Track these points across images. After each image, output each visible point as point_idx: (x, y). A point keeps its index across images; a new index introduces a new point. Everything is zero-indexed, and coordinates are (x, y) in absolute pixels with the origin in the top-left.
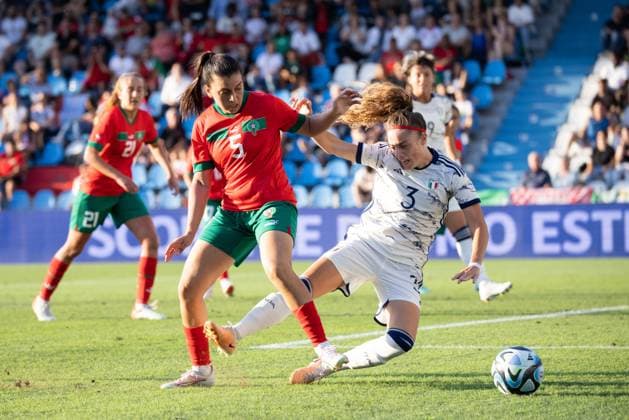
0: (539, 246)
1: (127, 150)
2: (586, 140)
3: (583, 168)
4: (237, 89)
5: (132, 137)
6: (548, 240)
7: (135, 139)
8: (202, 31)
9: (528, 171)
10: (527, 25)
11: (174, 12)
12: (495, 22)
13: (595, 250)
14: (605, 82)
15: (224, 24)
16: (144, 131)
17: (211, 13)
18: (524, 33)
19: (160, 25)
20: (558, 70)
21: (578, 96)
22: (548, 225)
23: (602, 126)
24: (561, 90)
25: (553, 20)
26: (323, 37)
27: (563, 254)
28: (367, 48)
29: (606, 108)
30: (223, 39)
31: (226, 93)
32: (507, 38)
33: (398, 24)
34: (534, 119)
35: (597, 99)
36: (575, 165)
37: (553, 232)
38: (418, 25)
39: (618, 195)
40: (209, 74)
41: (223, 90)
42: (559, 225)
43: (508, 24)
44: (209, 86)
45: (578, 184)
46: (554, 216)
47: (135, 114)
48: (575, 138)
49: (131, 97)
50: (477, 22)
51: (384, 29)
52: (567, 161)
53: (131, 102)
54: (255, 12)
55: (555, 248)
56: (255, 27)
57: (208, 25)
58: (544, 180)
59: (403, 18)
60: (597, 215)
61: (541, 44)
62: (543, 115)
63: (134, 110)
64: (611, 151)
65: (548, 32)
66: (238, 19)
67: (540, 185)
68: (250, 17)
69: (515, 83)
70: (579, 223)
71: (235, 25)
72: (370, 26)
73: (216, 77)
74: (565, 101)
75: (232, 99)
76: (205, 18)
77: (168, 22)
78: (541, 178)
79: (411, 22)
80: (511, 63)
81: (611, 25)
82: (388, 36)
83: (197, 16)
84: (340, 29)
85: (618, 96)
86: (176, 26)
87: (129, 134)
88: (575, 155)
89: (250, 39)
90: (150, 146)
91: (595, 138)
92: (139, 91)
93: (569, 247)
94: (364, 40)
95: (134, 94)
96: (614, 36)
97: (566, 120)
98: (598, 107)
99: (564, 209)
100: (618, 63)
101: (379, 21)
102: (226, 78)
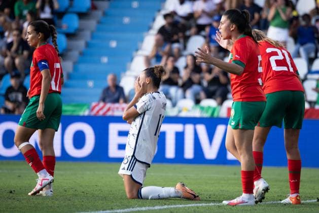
0: (113, 151)
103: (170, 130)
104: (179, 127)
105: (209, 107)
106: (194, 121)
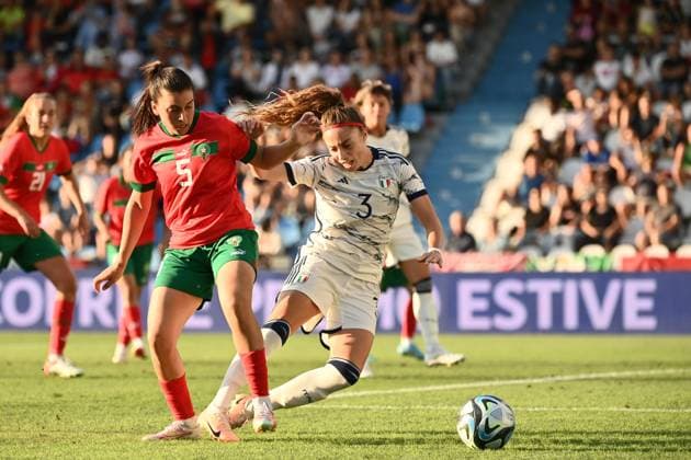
0: (465, 320)
1: (35, 182)
2: (517, 199)
3: (514, 231)
4: (188, 107)
5: (40, 168)
6: (477, 314)
7: (45, 169)
8: (67, 64)
9: (450, 234)
10: (450, 65)
11: (35, 41)
12: (412, 59)
13: (531, 326)
14: (539, 132)
15: (93, 56)
16: (57, 161)
17: (79, 42)
18: (446, 73)
19: (18, 57)
20: (485, 118)
21: (507, 148)
22: (477, 295)
23: (536, 182)
24: (488, 141)
25: (479, 59)
26: (210, 74)
27: (494, 331)
28: (262, 86)
29: (540, 163)
30: (93, 73)
31: (175, 111)
32: (425, 79)
33: (298, 59)
34: (456, 173)
35: (530, 152)
36: (505, 227)
37: (482, 305)
38: (322, 61)
39: (556, 262)
40: (157, 89)
41: (172, 107)
42: (489, 296)
43: (428, 62)
44: (156, 102)
45: (509, 249)
46: (483, 286)
47: (45, 141)
48: (505, 196)
49: (41, 122)
50: (391, 59)
51: (282, 66)
52: (496, 222)
53: (40, 127)
54: (131, 42)
55: (483, 323)
56: (129, 59)
57: (76, 56)
58: (468, 244)
59: (305, 54)
60: (533, 286)
61: (464, 86)
62: (467, 169)
63: (44, 136)
64: (545, 212)
65: (472, 72)
66: (110, 51)
67: (464, 250)
68: (123, 48)
69: (435, 132)
70: (513, 295)
71: (107, 58)
72: (266, 61)
73: (165, 93)
74: (493, 153)
75: (181, 118)
76: (71, 49)
77: (28, 53)
78: (465, 242)
79: (314, 58)
80: (430, 108)
81: (545, 66)
82: (287, 74)
83: (61, 46)
84: (230, 65)
85: (555, 148)
86: (37, 57)
87: (38, 165)
88: (505, 216)
89: (124, 73)
90: (62, 179)
91: (527, 197)
92: (50, 114)
93: (500, 322)
94: (259, 78)
95: (45, 118)
96: (550, 79)
97: (493, 176)
98: (532, 161)
99: (496, 278)
100: (555, 110)
101: (277, 56)
102: (176, 94)
103: (544, 290)
104: (555, 285)
105: (596, 258)
106: (577, 276)
